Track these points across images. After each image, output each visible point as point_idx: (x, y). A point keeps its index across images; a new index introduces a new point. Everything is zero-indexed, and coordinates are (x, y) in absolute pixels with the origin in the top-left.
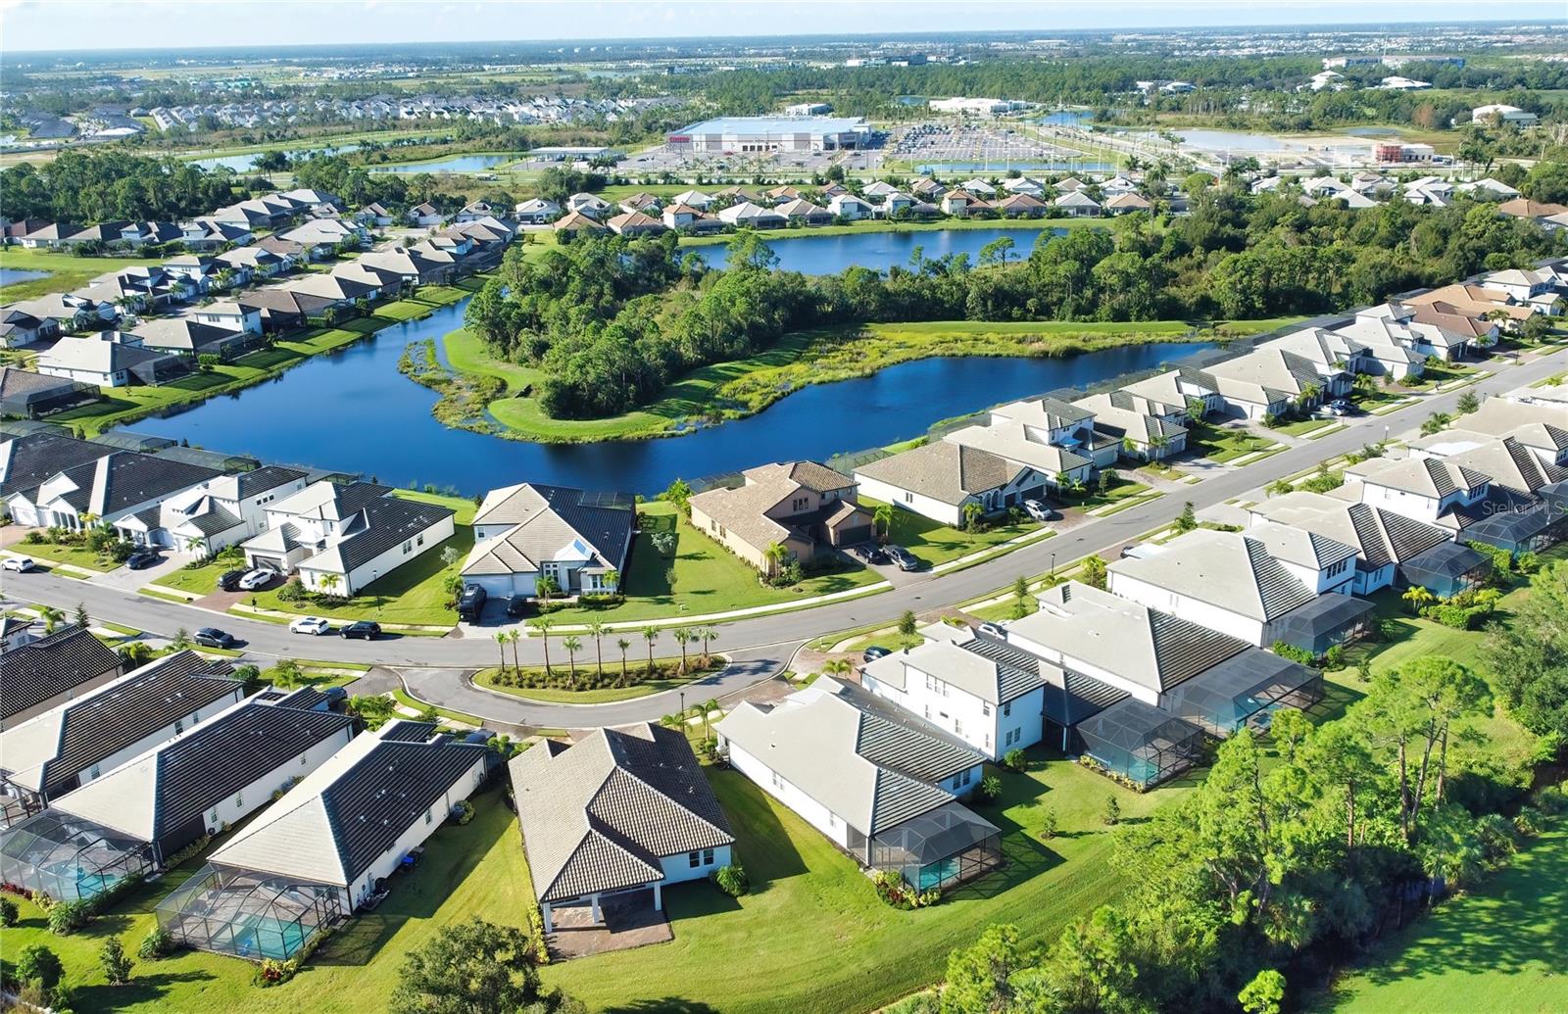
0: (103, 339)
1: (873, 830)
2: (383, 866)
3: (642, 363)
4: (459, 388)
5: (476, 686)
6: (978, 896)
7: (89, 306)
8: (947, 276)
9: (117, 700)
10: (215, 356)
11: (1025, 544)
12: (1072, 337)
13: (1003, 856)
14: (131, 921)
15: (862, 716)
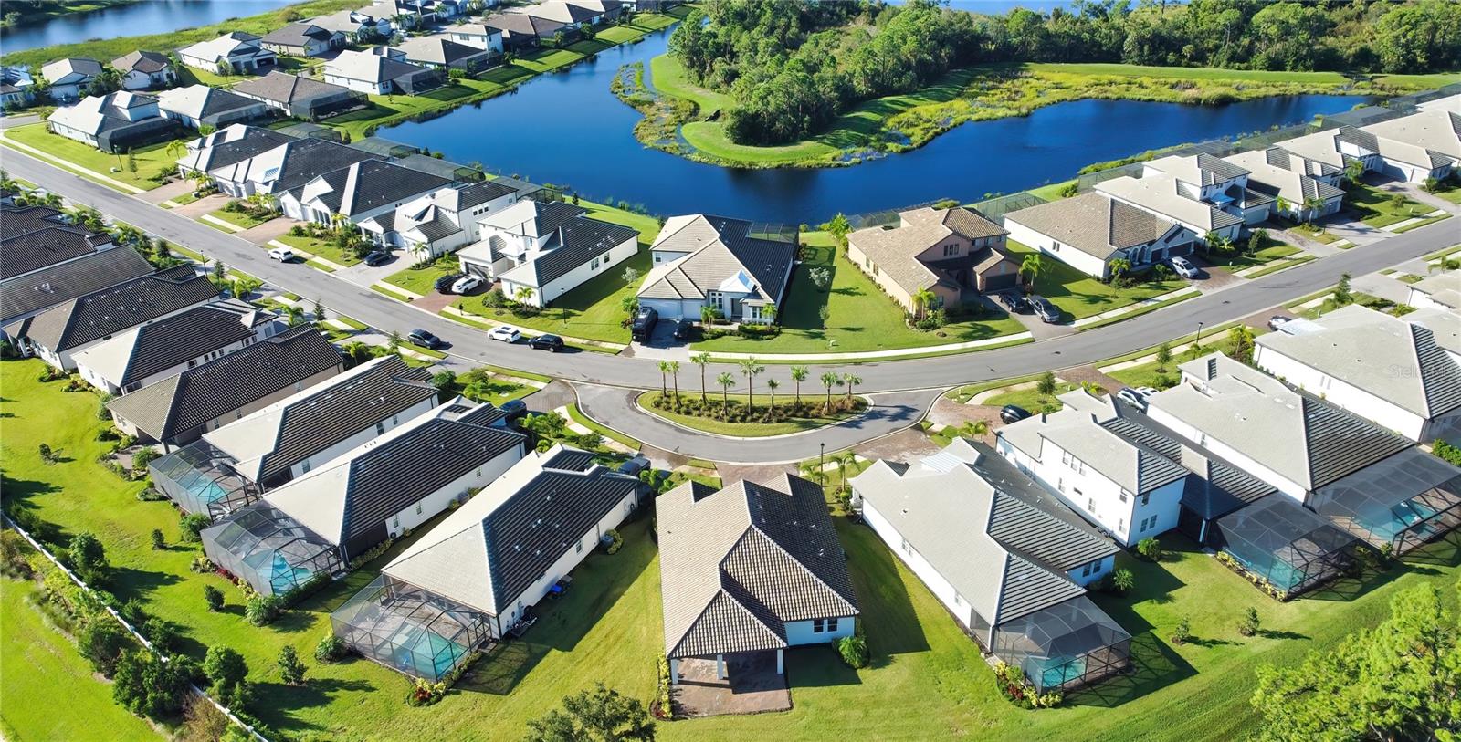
0: (375, 53)
1: (998, 620)
2: (532, 594)
3: (817, 96)
4: (659, 110)
5: (639, 408)
6: (1101, 702)
7: (370, 22)
8: (1107, 20)
9: (329, 400)
10: (462, 71)
11: (1169, 303)
12: (1225, 85)
13: (1130, 658)
14: (314, 618)
15: (996, 494)
